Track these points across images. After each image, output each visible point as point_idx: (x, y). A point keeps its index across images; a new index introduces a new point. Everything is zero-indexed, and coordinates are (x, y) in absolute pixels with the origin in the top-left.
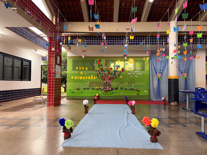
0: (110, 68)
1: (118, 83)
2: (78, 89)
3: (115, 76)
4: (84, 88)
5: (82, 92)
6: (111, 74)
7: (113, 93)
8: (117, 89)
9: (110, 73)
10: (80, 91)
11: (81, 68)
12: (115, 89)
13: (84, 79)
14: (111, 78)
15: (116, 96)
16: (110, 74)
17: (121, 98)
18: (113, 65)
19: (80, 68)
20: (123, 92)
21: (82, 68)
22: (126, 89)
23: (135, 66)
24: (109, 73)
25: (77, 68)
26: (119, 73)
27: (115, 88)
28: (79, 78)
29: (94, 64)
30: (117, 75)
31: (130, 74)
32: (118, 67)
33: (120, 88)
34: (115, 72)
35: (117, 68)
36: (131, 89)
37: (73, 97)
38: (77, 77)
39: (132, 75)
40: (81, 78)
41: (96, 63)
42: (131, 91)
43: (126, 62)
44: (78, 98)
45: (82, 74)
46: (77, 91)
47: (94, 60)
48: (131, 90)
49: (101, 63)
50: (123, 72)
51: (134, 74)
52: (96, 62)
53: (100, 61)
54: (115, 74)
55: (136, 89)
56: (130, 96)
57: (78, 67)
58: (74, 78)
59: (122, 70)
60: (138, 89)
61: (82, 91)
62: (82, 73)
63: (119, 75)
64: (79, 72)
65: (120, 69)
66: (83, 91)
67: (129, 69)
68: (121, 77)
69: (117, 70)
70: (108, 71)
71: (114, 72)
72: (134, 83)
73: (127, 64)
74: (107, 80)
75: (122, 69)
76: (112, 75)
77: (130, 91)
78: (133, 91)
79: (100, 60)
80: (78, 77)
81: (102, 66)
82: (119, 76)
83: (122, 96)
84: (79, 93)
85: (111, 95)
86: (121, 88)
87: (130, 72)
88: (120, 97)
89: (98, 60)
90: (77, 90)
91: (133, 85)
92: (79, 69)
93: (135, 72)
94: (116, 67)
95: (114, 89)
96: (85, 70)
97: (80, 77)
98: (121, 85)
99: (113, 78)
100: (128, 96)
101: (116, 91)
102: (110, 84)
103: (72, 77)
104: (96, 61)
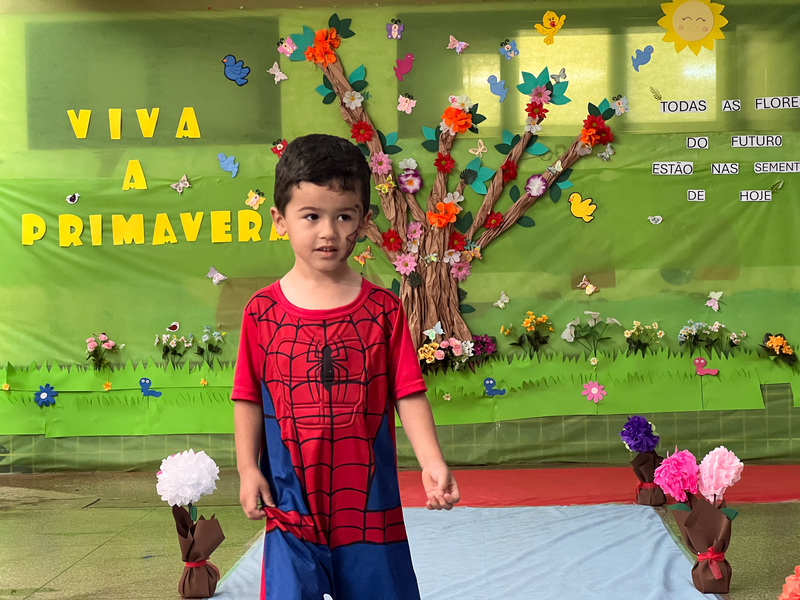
0: (455, 115)
1: (545, 281)
2: (99, 359)
3: (515, 195)
4: (167, 350)
5: (147, 389)
6: (469, 176)
7: (492, 391)
8: (536, 340)
9: (462, 166)
10: (127, 379)
11: (129, 124)
12: (520, 343)
13: (159, 239)
14: (464, 220)
15: (529, 425)
16: (455, 180)
17: (586, 444)
18: (492, 79)
19: (115, 116)
20: (602, 375)
21: (142, 113)
22: (638, 345)
23: (733, 80)
24: (445, 165)
25: (80, 122)
26: (559, 167)
27: (511, 333)
28: (106, 230)
29: (275, 70)
30: (537, 187)
31: (686, 166)
32: (548, 90)
33: (568, 334)
34: (517, 149)
35: (536, 111)
36: (695, 341)
37: (49, 442)
38: (86, 227)
39: (701, 176)
40: (128, 231)
41: (294, 58)
42: (700, 366)
43: (638, 39)
44: (101, 454)
45: (141, 184)
46: (88, 379)
47: (274, 23)
48: (701, 353)
49: (352, 53)
50: (608, 150)
51: (732, 169)
52: (288, 48)
53: (342, 28)
54: (510, 171)
55: (755, 342)
56: (688, 418)
57: (86, 114)
58: (51, 233)
59: (588, 124)
60: (775, 343)
61: (141, 373)
62: (134, 176)
63: (553, 188)
64: (110, 164)
65: (566, 118)
66: (159, 375)
67: (668, 117)
68: (581, 208)
69: (536, 130)
70: (430, 146)
71: (502, 148)
72: (725, 271)
73: (644, 56)
74: (422, 250)
75: (585, 114)
76: (478, 186)
77: (685, 364)
78: (715, 361)
79: (334, 21)
80: (95, 221)
81: (359, 86)
82: (562, 203)
83: (593, 424)
84: (109, 400)
85: (477, 416)
86: (589, 336)
87: (685, 151)
88: (577, 434)
89: (318, 20)
90: (91, 372)
91: (716, 296)
92: (98, 126)
93: (741, 141)
94: (525, 100)
95: (504, 345)
96: (165, 135)
97: (117, 220)
98: (587, 303)
99: (486, 224)
100: (666, 419)
101: (527, 363)
102: (461, 294)
103: (31, 226)
104: (295, 38)
